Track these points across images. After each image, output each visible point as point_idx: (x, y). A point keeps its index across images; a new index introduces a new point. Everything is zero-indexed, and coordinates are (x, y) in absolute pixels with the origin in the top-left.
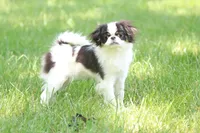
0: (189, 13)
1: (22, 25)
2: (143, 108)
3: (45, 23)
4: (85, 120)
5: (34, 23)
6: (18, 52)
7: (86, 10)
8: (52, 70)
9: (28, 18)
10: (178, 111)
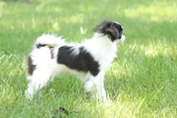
0: (161, 20)
1: (12, 28)
2: (118, 103)
3: (34, 27)
4: (67, 113)
5: (23, 26)
6: (9, 52)
7: (70, 15)
8: (35, 72)
9: (18, 21)
10: (149, 106)
